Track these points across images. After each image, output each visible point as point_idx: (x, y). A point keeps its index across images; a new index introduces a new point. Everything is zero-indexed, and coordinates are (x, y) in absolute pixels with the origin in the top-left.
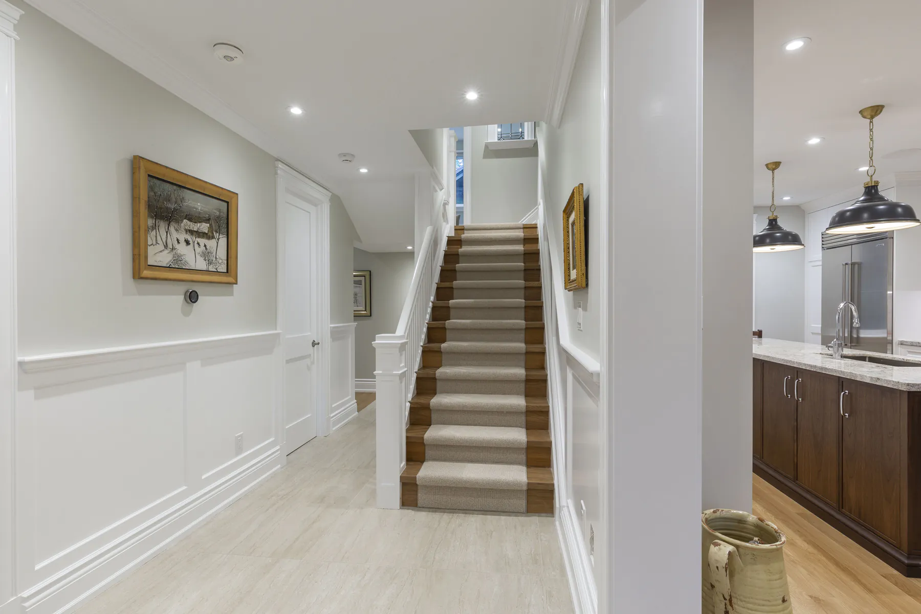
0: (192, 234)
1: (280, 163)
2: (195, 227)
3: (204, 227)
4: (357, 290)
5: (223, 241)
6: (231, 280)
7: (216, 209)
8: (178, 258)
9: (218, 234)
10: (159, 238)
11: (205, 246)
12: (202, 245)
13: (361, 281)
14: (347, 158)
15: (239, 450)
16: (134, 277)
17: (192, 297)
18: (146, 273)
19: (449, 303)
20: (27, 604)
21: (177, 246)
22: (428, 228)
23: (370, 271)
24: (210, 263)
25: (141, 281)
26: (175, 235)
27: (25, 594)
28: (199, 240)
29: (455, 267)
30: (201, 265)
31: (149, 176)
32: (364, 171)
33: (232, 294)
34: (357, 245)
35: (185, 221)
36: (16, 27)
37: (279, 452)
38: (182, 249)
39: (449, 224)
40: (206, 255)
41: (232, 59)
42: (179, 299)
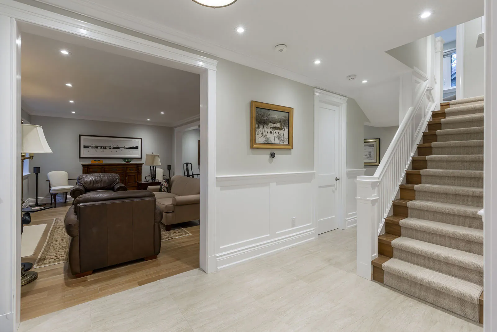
0: (273, 129)
1: (316, 89)
2: (274, 125)
3: (278, 125)
4: (371, 150)
5: (287, 130)
6: (290, 147)
7: (284, 117)
8: (267, 139)
9: (284, 128)
10: (260, 132)
11: (279, 133)
12: (277, 133)
13: (373, 145)
14: (352, 77)
15: (294, 225)
16: (251, 148)
17: (273, 155)
18: (255, 146)
19: (426, 157)
20: (218, 259)
21: (267, 134)
22: (410, 108)
23: (379, 139)
24: (281, 140)
25: (253, 149)
26: (266, 130)
27: (218, 255)
28: (276, 131)
29: (436, 132)
30: (277, 141)
31: (256, 108)
32: (365, 82)
33: (291, 154)
34: (367, 124)
35: (270, 123)
36: (217, 67)
37: (314, 231)
38: (269, 135)
39: (436, 103)
40: (279, 137)
41: (282, 50)
42: (268, 156)
